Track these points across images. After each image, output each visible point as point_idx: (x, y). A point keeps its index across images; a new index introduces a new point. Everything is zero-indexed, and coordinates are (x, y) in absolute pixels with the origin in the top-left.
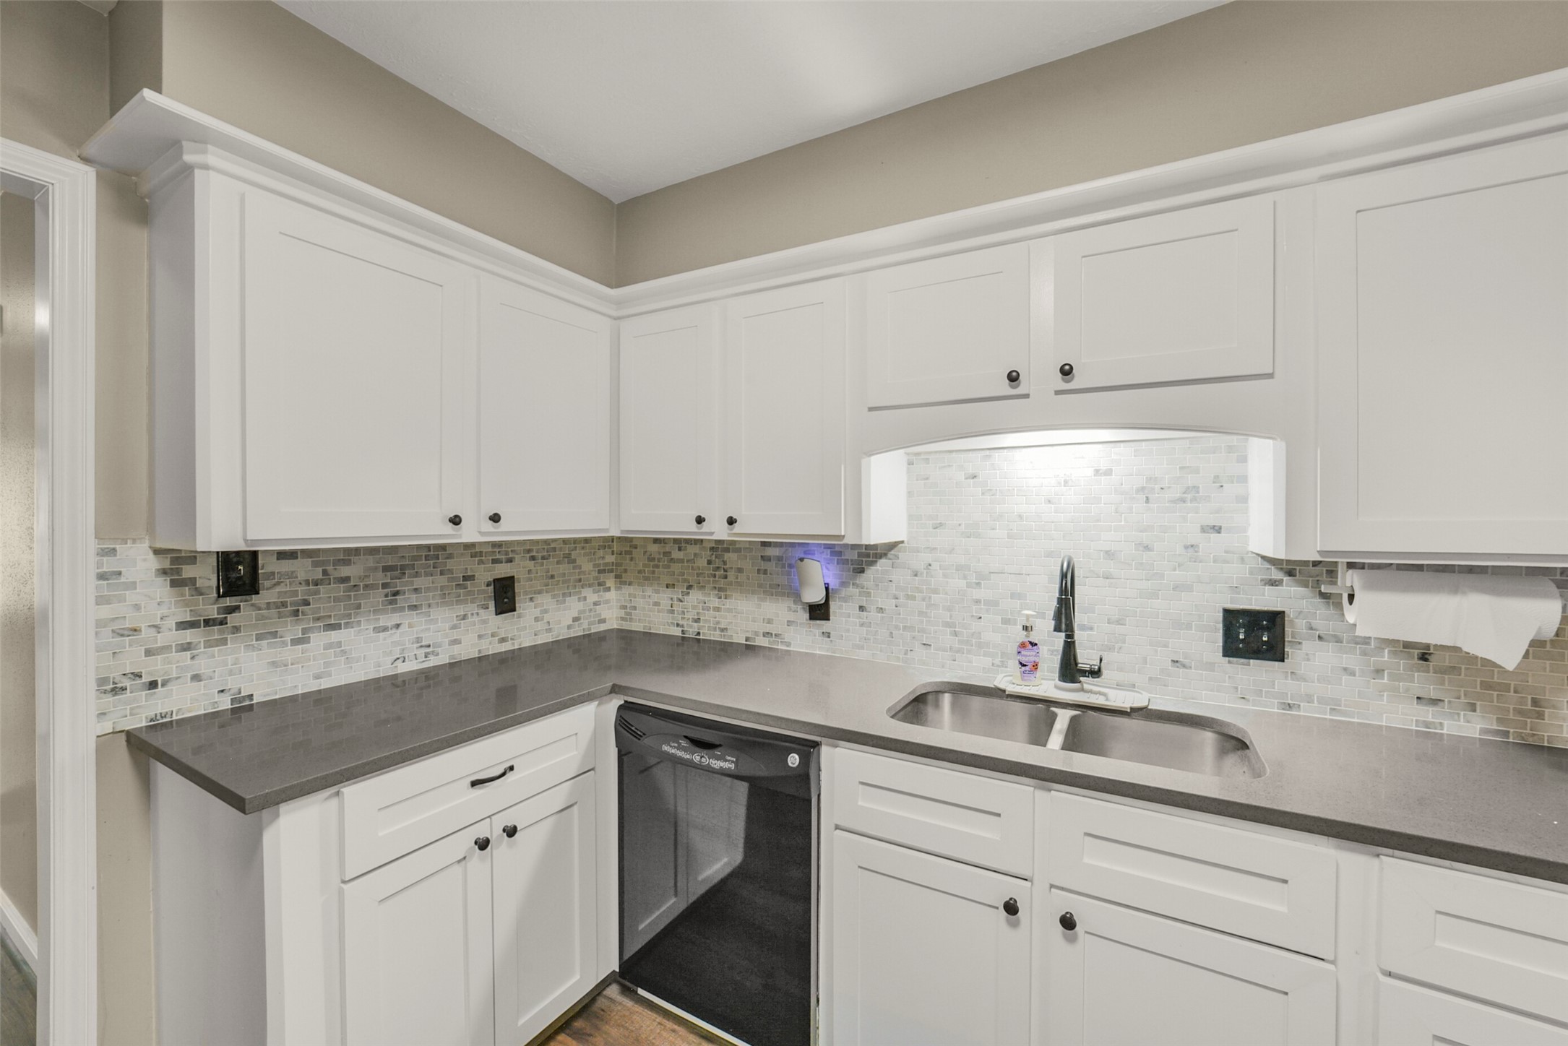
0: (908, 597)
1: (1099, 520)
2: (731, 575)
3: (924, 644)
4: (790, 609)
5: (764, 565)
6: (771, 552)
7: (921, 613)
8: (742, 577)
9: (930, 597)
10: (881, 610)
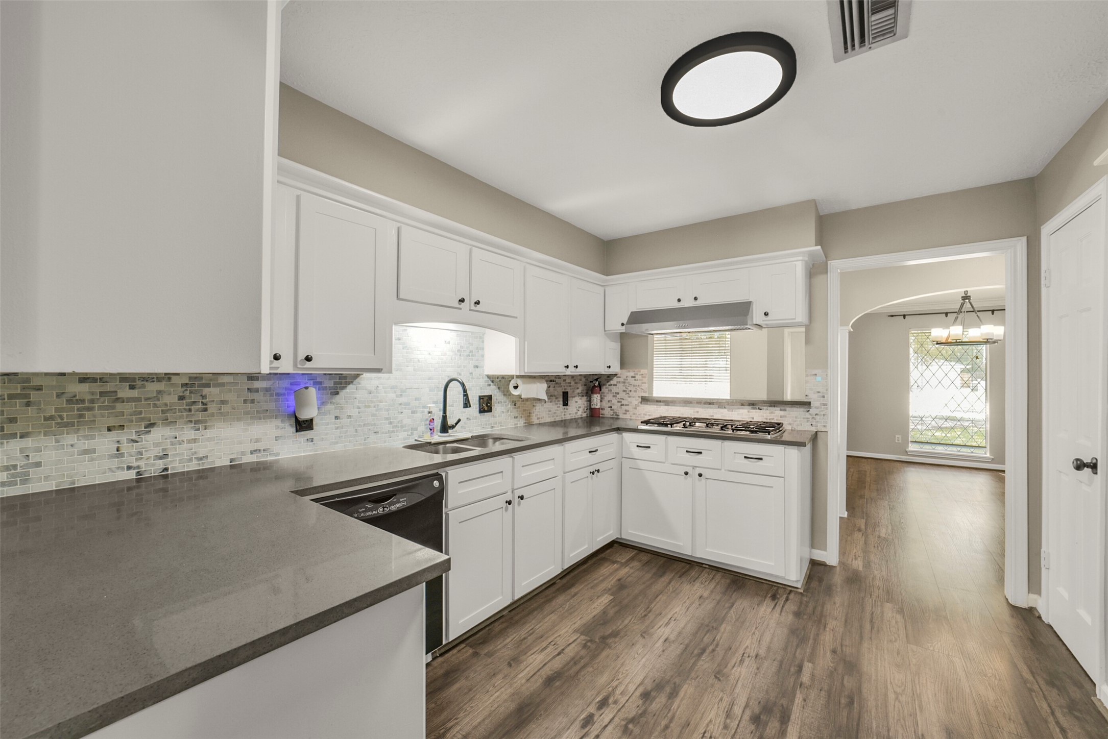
0: (366, 407)
1: (446, 363)
2: (212, 408)
3: (375, 432)
4: (277, 427)
5: (251, 396)
6: (257, 384)
7: (373, 415)
8: (226, 408)
9: (378, 405)
10: (350, 417)
